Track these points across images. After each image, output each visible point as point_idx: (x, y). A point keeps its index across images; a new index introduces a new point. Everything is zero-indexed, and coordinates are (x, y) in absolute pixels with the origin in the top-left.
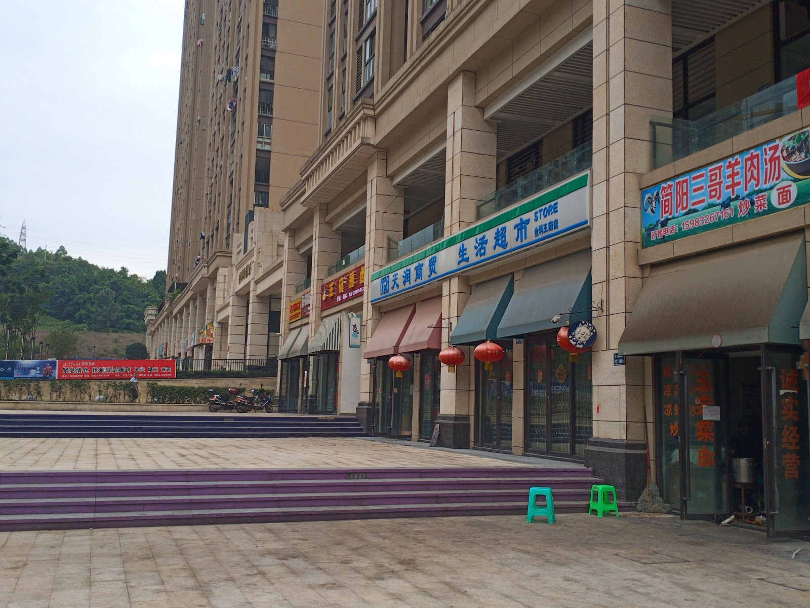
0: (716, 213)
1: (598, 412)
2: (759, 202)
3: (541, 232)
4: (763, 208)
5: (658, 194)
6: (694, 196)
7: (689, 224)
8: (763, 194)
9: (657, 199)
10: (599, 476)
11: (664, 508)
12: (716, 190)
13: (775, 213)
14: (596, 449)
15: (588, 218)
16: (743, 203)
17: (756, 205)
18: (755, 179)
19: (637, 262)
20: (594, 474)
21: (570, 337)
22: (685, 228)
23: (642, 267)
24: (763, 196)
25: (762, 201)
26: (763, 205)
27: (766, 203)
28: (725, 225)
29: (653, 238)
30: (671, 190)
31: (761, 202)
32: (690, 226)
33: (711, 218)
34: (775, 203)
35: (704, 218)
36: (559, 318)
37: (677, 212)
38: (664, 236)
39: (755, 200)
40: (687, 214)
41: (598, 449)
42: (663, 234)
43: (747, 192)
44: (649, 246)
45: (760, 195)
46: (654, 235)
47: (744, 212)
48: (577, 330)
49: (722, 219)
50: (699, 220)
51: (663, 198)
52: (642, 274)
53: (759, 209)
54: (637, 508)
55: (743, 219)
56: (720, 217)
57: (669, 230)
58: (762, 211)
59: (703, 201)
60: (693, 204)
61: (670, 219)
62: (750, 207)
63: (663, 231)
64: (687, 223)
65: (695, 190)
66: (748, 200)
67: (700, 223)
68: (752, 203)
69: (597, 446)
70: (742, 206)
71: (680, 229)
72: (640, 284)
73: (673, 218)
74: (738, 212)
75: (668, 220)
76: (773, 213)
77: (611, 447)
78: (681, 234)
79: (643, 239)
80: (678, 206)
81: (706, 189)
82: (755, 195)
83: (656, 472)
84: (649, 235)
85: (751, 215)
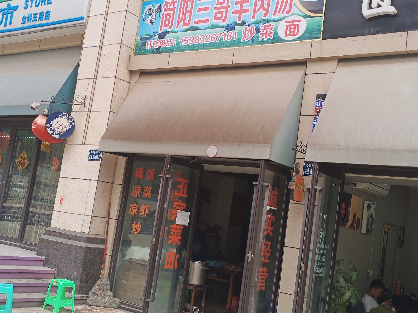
0: (219, 34)
1: (61, 203)
2: (265, 31)
3: (29, 20)
4: (268, 36)
5: (160, 7)
6: (198, 15)
7: (189, 40)
8: (271, 24)
9: (159, 11)
10: (51, 266)
11: (114, 302)
12: (222, 13)
13: (279, 43)
14: (53, 239)
15: (85, 16)
16: (248, 29)
17: (262, 33)
18: (264, 9)
19: (128, 66)
20: (46, 263)
21: (48, 125)
22: (184, 43)
23: (132, 72)
24: (270, 26)
25: (269, 30)
26: (269, 34)
27: (272, 33)
28: (226, 47)
29: (148, 47)
30: (174, 5)
31: (267, 31)
32: (189, 41)
33: (212, 38)
34: (281, 34)
35: (205, 37)
36: (39, 105)
37: (177, 27)
38: (160, 47)
39: (261, 28)
40: (188, 30)
41: (55, 239)
42: (159, 45)
43: (254, 20)
44: (143, 54)
45: (268, 24)
46: (150, 45)
47: (247, 38)
48: (57, 120)
49: (223, 41)
50: (200, 37)
51: (165, 11)
52: (130, 79)
53: (264, 37)
54: (87, 301)
55: (245, 44)
56: (222, 38)
57: (166, 42)
58: (267, 39)
59: (207, 21)
60: (196, 22)
61: (168, 33)
62: (255, 34)
63: (159, 42)
64: (186, 39)
65: (200, 10)
66: (253, 27)
67: (200, 40)
68: (258, 31)
69: (55, 236)
70: (247, 32)
71: (178, 44)
72: (127, 88)
73: (172, 32)
74: (242, 37)
75: (166, 32)
76: (277, 43)
77: (70, 239)
78: (178, 48)
79: (137, 46)
80: (179, 22)
81: (211, 10)
82: (261, 23)
83: (110, 267)
84: (144, 44)
85: (254, 41)
